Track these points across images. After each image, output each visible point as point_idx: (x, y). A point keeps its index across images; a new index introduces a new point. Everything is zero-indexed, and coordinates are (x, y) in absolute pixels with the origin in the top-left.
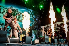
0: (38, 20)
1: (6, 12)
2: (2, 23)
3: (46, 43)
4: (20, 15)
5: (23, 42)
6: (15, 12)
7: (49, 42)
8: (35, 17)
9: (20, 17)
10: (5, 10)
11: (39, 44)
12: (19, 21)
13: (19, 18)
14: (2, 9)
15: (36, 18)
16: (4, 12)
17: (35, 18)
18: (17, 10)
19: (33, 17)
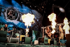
3: (45, 44)
5: (23, 43)
7: (48, 43)
11: (38, 45)
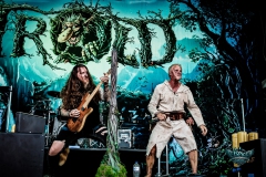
0: (241, 43)
1: (49, 28)
2: (36, 84)
4: (129, 30)
6: (100, 20)
8: (216, 31)
9: (125, 39)
10: (47, 19)
12: (122, 63)
13: (123, 48)
14: (31, 19)
15: (223, 32)
16: (44, 29)
17: (218, 32)
18: (108, 9)
19: (204, 29)
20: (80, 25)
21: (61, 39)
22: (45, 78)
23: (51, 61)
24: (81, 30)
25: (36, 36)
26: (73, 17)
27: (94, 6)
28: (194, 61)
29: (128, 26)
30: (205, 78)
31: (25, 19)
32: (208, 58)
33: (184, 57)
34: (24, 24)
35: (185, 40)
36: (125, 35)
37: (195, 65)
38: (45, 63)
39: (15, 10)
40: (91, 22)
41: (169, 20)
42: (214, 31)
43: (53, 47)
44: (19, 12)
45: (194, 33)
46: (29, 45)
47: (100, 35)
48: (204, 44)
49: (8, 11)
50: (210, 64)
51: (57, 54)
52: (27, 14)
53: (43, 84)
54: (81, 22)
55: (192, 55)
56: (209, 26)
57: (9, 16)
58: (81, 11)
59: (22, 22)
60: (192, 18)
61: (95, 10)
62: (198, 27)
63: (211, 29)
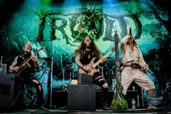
1: (68, 23)
2: (63, 55)
4: (113, 21)
6: (96, 17)
8: (166, 18)
9: (112, 27)
10: (67, 18)
12: (111, 40)
13: (111, 32)
14: (58, 19)
18: (101, 10)
19: (158, 18)
20: (86, 20)
21: (75, 29)
22: (68, 51)
23: (71, 42)
24: (87, 23)
25: (61, 28)
26: (81, 16)
27: (93, 9)
28: (153, 37)
29: (113, 19)
30: (160, 46)
31: (55, 20)
32: (161, 35)
33: (147, 35)
34: (54, 22)
35: (147, 25)
36: (112, 24)
37: (154, 39)
38: (68, 43)
39: (50, 14)
40: (92, 19)
41: (137, 14)
42: (164, 19)
43: (71, 34)
44: (52, 16)
45: (152, 20)
46: (58, 33)
47: (97, 25)
48: (158, 26)
49: (46, 16)
50: (163, 38)
51: (74, 37)
52: (56, 16)
53: (67, 55)
54: (86, 18)
55: (151, 34)
56: (160, 16)
57: (46, 18)
58: (85, 13)
59: (54, 21)
60: (150, 12)
61: (93, 11)
62: (154, 17)
63: (162, 18)
